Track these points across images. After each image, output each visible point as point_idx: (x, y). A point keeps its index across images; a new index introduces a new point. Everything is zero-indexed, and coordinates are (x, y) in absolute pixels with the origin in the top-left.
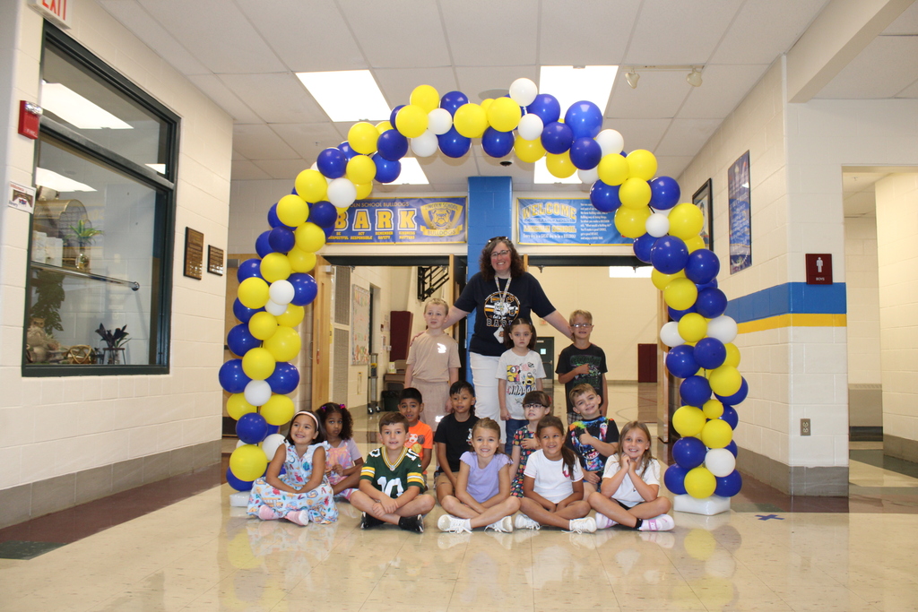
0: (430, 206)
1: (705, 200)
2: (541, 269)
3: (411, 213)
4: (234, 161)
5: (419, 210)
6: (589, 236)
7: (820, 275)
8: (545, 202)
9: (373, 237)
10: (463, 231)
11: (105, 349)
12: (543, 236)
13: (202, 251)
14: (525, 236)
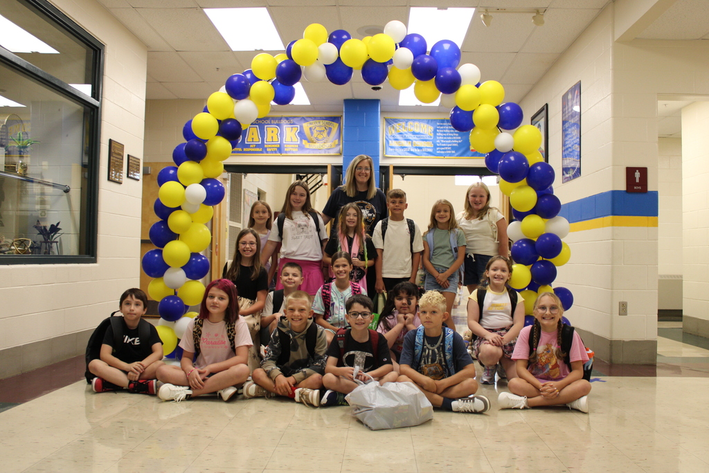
0: (311, 124)
1: (542, 122)
2: (403, 177)
3: (295, 129)
4: (148, 83)
5: (301, 127)
6: (443, 150)
7: (637, 185)
8: (407, 121)
9: (262, 148)
10: (339, 145)
11: (41, 242)
12: (405, 150)
13: (122, 159)
14: (390, 150)
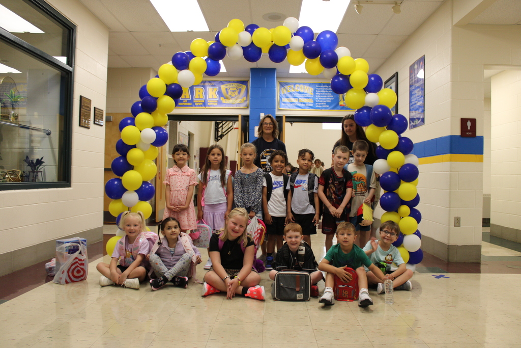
0: (226, 86)
1: (393, 85)
2: (292, 124)
3: (215, 90)
4: (109, 55)
5: (220, 88)
6: (320, 105)
7: (469, 131)
8: (295, 84)
9: (192, 103)
10: (246, 100)
11: (30, 172)
12: (294, 105)
13: (90, 111)
14: (283, 104)
